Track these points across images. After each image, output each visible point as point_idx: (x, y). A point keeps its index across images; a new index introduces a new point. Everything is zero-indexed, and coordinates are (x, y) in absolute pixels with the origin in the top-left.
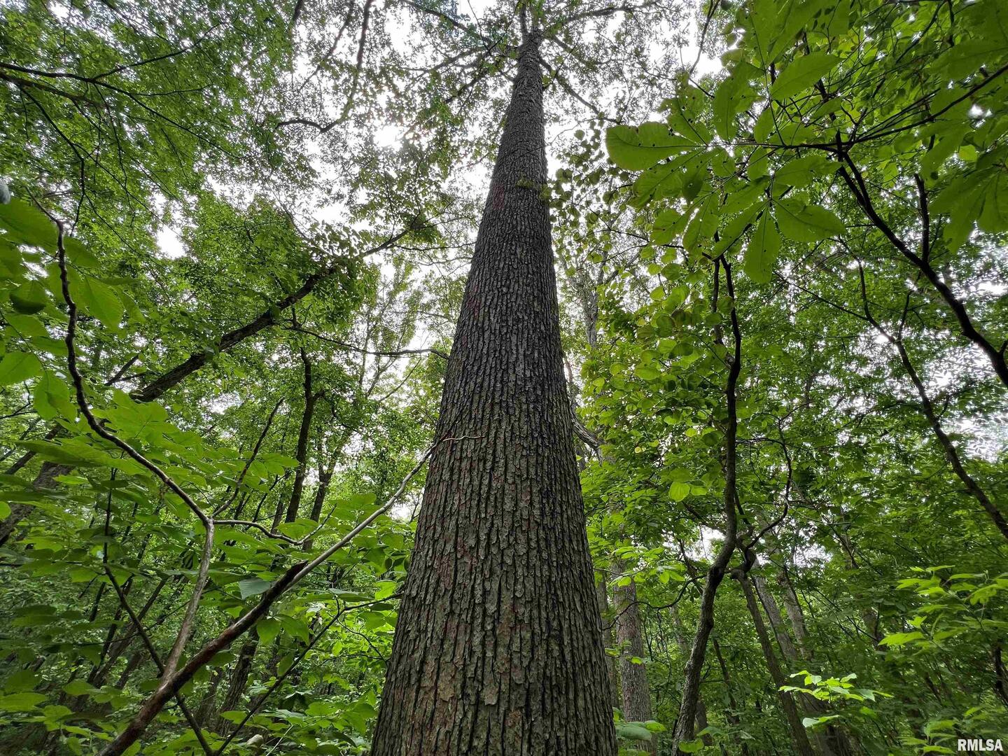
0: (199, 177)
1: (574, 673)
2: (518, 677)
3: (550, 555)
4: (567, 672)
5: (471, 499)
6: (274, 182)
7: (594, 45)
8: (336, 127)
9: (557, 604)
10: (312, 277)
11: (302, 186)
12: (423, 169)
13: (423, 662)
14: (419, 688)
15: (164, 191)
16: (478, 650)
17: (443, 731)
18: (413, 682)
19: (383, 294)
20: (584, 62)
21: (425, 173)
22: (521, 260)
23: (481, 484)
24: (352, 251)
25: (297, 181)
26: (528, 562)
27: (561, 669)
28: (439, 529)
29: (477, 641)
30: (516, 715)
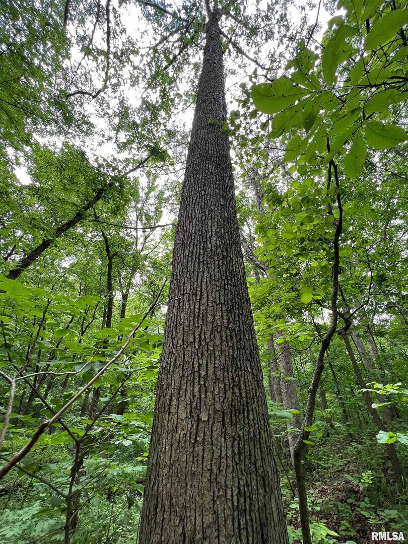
0: (29, 135)
1: (247, 403)
2: (218, 406)
3: (233, 344)
4: (243, 403)
5: (190, 316)
6: (71, 133)
7: (255, 15)
8: (102, 94)
9: (237, 369)
10: (100, 190)
11: (87, 134)
12: (155, 116)
13: (171, 400)
14: (169, 413)
15: (12, 145)
16: (197, 394)
17: (182, 433)
18: (166, 410)
19: (142, 194)
20: (249, 29)
21: (156, 118)
22: (212, 172)
23: (195, 308)
24: (120, 172)
25: (83, 132)
26: (221, 348)
27: (240, 401)
28: (174, 333)
29: (196, 390)
30: (217, 426)
